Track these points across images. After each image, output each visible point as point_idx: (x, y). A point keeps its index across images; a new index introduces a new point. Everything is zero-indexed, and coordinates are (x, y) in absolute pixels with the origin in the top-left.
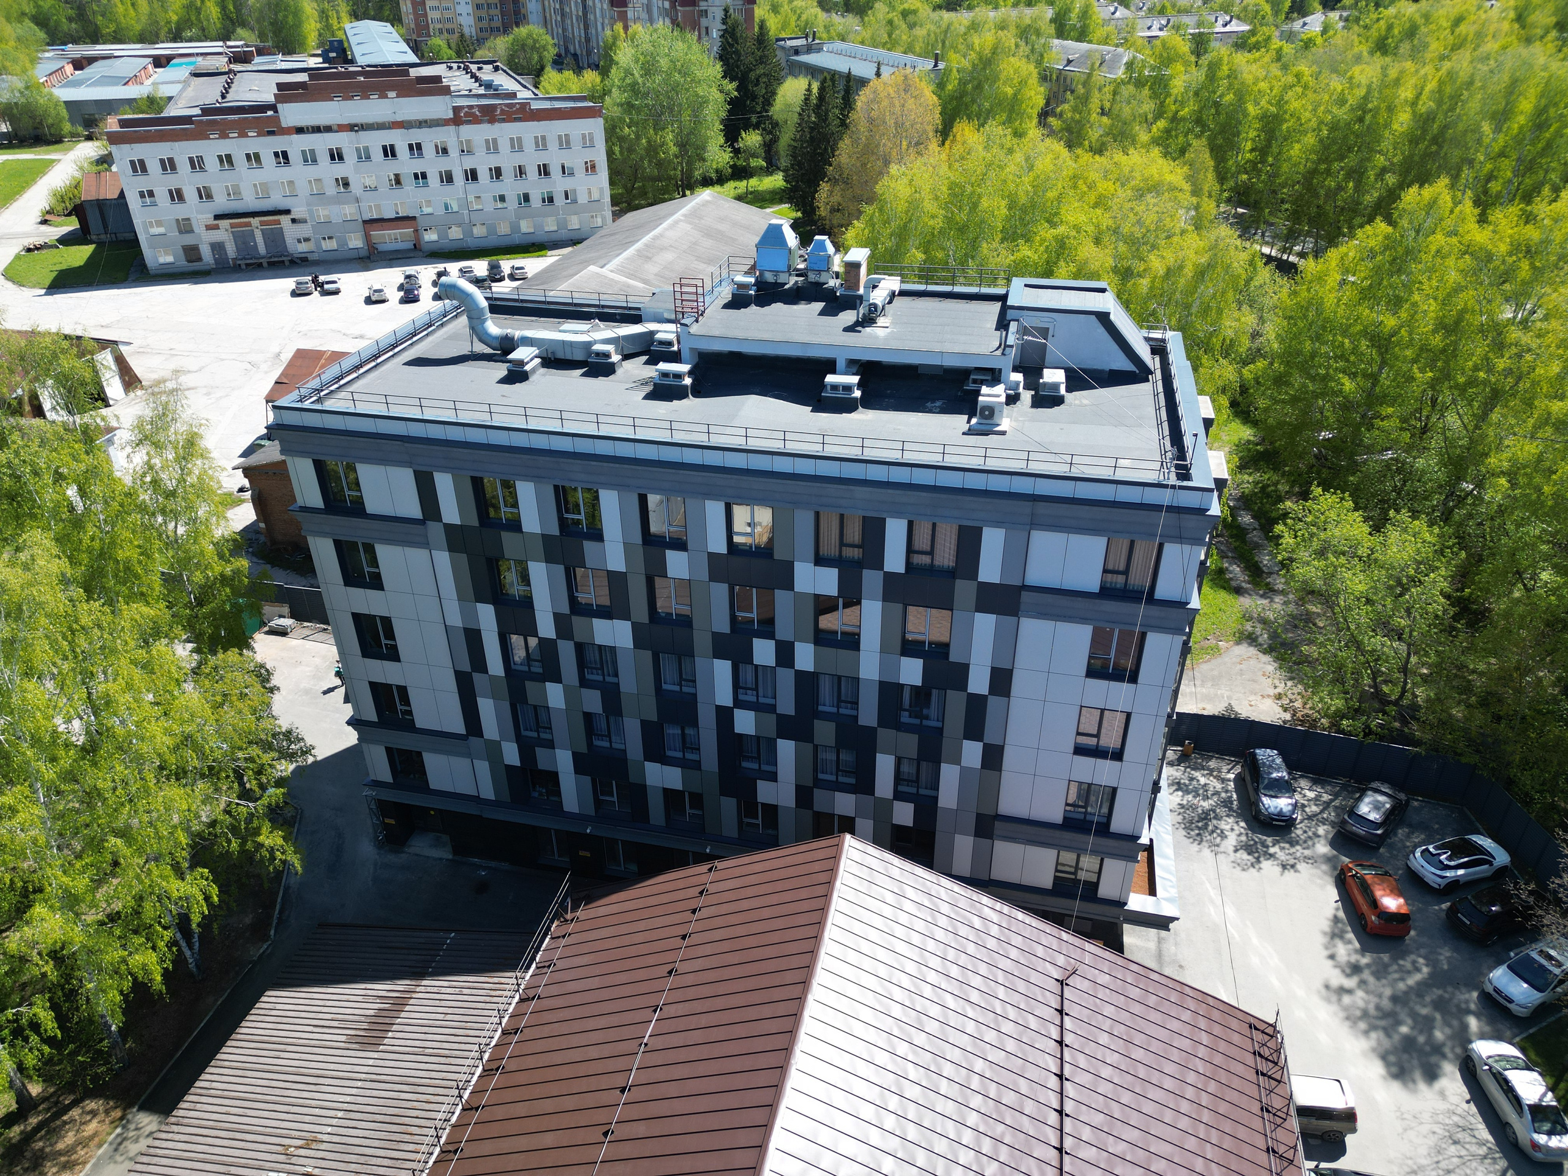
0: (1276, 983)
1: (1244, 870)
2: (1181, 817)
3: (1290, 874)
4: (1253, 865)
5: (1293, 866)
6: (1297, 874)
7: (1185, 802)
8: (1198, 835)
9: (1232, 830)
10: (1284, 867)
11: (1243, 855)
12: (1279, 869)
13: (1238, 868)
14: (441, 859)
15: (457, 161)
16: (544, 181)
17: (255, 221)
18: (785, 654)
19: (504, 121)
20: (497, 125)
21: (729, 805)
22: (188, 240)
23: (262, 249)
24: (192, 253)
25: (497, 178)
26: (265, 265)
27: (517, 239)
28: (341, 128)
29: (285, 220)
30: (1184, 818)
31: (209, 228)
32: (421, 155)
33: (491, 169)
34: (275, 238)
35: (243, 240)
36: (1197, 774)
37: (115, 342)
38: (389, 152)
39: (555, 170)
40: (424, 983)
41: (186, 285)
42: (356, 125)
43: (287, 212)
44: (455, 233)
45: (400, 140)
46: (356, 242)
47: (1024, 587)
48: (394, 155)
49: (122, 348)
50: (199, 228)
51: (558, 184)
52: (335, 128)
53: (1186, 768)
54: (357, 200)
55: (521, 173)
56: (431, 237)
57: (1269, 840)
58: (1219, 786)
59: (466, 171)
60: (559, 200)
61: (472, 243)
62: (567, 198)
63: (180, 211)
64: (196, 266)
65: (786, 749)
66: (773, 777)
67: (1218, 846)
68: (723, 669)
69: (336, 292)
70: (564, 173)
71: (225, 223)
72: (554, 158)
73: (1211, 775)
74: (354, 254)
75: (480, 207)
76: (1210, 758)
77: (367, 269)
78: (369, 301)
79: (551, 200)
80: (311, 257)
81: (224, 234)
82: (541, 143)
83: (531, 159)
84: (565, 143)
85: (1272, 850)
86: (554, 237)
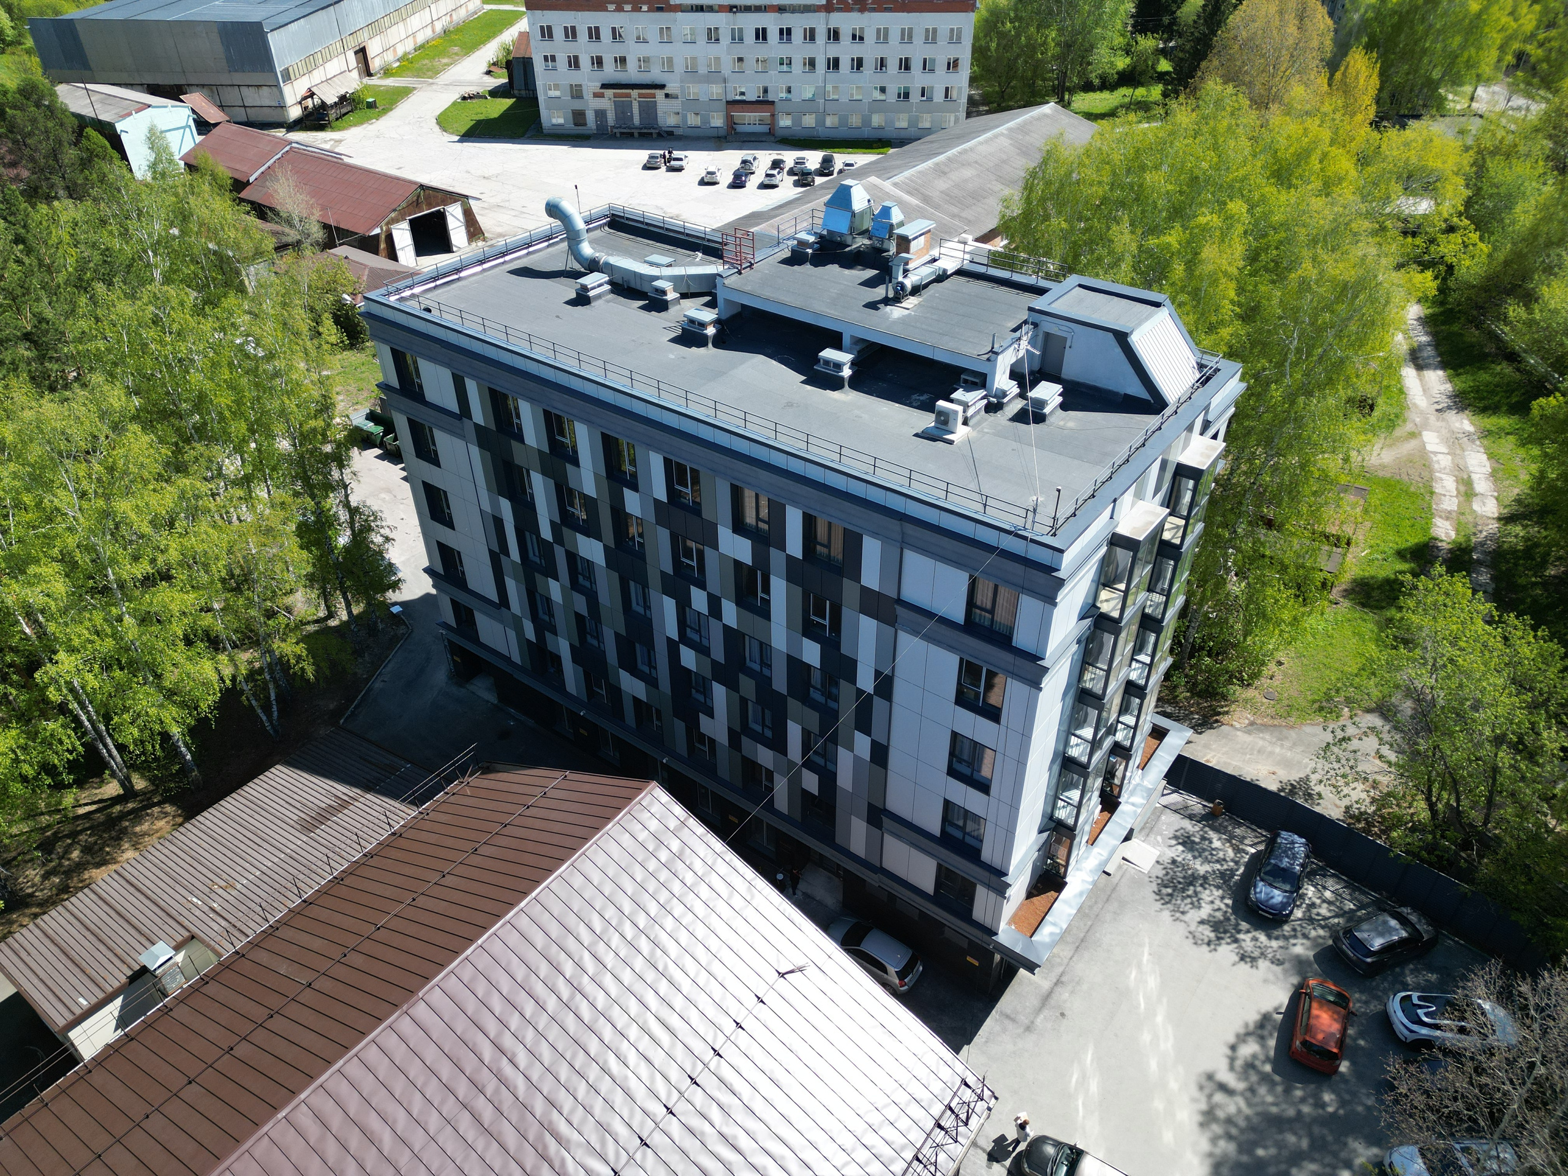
0: (1153, 1065)
1: (1196, 943)
2: (1164, 872)
3: (1244, 967)
4: (1209, 944)
5: (1254, 960)
6: (1254, 970)
7: (1179, 859)
8: (1170, 895)
9: (1212, 902)
10: (1243, 958)
11: (1207, 932)
12: (1237, 959)
13: (1191, 941)
14: (488, 702)
15: (822, 49)
16: (904, 75)
17: (635, 93)
18: (715, 605)
19: (874, 10)
20: (867, 14)
21: (680, 726)
22: (577, 105)
23: (636, 120)
24: (579, 116)
25: (858, 69)
26: (636, 135)
27: (866, 133)
28: (722, 9)
29: (659, 94)
30: (1167, 874)
31: (596, 95)
32: (789, 40)
33: (853, 60)
34: (649, 110)
35: (622, 109)
36: (1212, 834)
37: (466, 197)
38: (761, 35)
39: (916, 65)
40: (368, 796)
41: (565, 147)
42: (736, 7)
43: (662, 87)
44: (809, 121)
45: (772, 23)
46: (718, 121)
47: (900, 601)
48: (765, 38)
49: (472, 202)
50: (588, 95)
51: (917, 79)
52: (716, 8)
53: (1205, 826)
54: (725, 81)
55: (882, 66)
56: (785, 122)
57: (1244, 925)
58: (1230, 853)
59: (829, 59)
60: (915, 97)
61: (822, 133)
62: (923, 95)
63: (575, 77)
64: (580, 130)
65: (719, 692)
66: (711, 714)
67: (1183, 913)
68: (669, 605)
69: (679, 169)
70: (924, 68)
71: (609, 93)
72: (917, 52)
73: (1229, 841)
74: (714, 133)
75: (836, 97)
76: (1240, 825)
77: (719, 148)
78: (702, 183)
79: (907, 95)
80: (677, 132)
81: (607, 103)
82: (907, 36)
83: (894, 52)
84: (931, 36)
85: (1241, 936)
86: (903, 134)
